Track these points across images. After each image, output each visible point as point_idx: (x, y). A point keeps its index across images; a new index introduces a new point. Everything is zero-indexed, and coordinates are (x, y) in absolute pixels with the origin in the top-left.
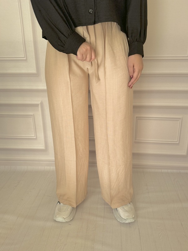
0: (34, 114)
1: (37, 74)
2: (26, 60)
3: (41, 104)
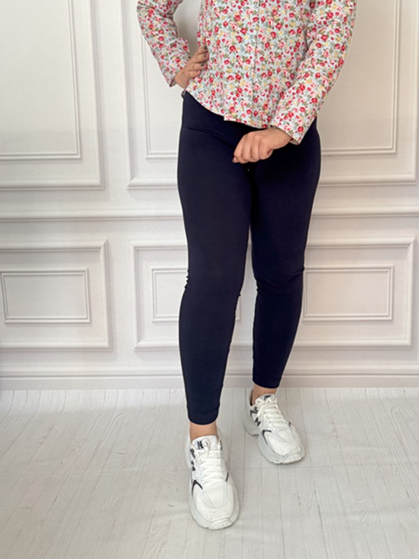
0: (88, 269)
1: (102, 187)
2: (80, 159)
3: (105, 247)
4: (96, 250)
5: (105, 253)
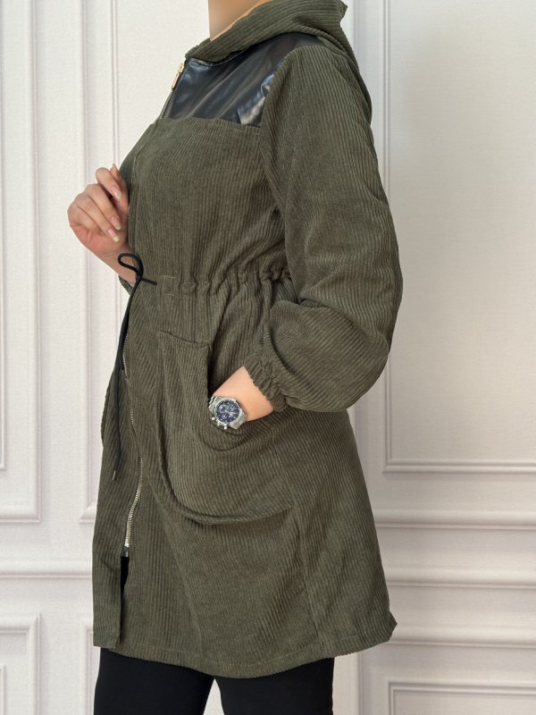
1: (37, 518)
3: (36, 626)
4: (21, 631)
5: (36, 638)
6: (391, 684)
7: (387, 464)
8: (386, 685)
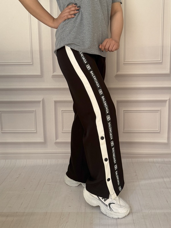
1: (41, 76)
2: (32, 64)
3: (42, 101)
4: (39, 102)
5: (42, 103)
6: (124, 111)
7: (124, 62)
8: (123, 111)
